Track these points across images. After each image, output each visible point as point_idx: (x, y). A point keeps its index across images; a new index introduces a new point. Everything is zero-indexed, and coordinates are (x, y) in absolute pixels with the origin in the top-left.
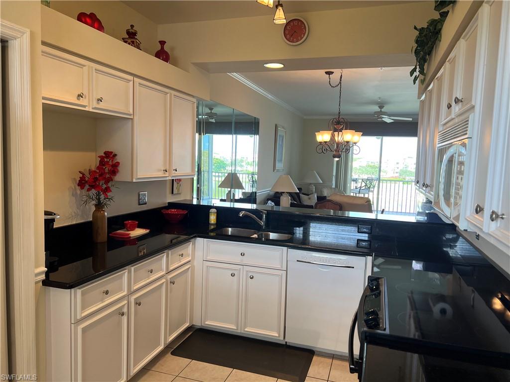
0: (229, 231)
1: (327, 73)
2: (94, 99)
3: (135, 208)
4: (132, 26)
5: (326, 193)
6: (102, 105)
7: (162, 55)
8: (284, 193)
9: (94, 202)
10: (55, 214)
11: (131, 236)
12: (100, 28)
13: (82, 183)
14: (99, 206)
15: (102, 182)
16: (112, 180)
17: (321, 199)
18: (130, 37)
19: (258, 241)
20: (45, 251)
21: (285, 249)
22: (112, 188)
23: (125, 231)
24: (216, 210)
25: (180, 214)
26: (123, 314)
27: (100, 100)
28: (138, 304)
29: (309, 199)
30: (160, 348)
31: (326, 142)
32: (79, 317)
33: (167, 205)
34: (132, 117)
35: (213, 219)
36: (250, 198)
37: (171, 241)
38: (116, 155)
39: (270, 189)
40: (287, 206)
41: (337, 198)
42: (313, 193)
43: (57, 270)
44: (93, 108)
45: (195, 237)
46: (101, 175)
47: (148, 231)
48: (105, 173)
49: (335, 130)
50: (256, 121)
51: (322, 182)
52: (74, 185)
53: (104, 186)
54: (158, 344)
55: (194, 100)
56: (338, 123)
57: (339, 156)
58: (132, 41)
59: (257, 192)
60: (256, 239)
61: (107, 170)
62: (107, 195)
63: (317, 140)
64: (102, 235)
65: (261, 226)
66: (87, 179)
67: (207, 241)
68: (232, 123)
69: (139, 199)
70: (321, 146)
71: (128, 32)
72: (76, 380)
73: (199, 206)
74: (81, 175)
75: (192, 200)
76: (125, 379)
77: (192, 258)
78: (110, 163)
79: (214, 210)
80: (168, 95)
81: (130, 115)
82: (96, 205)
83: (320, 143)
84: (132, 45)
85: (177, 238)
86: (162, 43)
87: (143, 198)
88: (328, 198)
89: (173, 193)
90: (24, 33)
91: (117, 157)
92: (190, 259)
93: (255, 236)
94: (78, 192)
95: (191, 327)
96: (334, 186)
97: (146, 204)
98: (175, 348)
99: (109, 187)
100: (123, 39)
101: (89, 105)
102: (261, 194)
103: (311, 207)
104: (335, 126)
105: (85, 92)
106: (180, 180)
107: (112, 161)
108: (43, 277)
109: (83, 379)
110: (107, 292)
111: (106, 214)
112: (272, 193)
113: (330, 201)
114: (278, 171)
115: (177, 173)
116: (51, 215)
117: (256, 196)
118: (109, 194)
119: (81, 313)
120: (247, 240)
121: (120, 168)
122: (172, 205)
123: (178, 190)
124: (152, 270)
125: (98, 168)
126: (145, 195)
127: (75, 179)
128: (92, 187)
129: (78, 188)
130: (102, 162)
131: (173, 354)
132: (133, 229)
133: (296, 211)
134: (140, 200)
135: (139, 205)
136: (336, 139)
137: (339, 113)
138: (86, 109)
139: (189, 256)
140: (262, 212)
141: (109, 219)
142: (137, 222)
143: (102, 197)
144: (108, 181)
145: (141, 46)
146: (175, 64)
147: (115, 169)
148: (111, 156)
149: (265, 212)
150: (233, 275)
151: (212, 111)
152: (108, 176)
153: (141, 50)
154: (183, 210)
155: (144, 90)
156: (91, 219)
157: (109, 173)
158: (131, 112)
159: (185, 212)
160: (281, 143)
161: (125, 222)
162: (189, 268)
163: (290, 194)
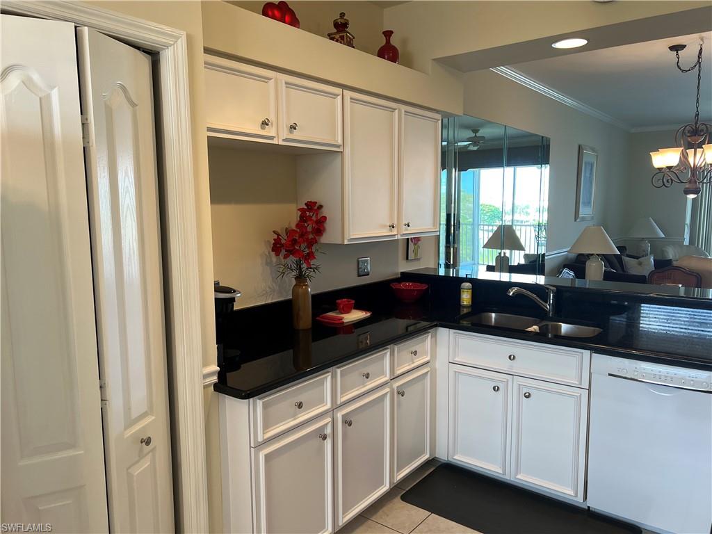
0: (491, 317)
1: (672, 48)
2: (285, 126)
3: (353, 281)
4: (342, 15)
5: (671, 254)
6: (296, 135)
7: (389, 52)
8: (592, 255)
9: (294, 274)
10: (235, 291)
11: (345, 321)
12: (294, 22)
13: (277, 247)
14: (301, 278)
15: (303, 246)
16: (316, 242)
17: (663, 265)
18: (339, 31)
19: (540, 338)
20: (217, 343)
21: (587, 353)
22: (317, 255)
23: (337, 313)
24: (470, 285)
25: (416, 290)
26: (325, 438)
27: (293, 127)
28: (347, 422)
29: (640, 264)
30: (385, 488)
31: (669, 168)
32: (260, 439)
33: (400, 276)
34: (341, 150)
35: (466, 298)
36: (534, 265)
37: (407, 328)
38: (321, 207)
39: (568, 249)
40: (596, 279)
41: (693, 264)
42: (647, 255)
43: (238, 368)
44: (284, 140)
45: (436, 326)
46: (302, 236)
47: (369, 314)
48: (307, 232)
49: (690, 146)
50: (544, 143)
51: (664, 236)
52: (267, 249)
53: (307, 251)
54: (381, 483)
55: (439, 117)
56: (695, 132)
57: (696, 191)
58: (340, 37)
59: (546, 254)
60: (535, 333)
61: (309, 229)
62: (309, 263)
63: (653, 167)
64: (305, 319)
65: (546, 312)
66: (283, 241)
67: (455, 333)
68: (503, 149)
69: (359, 268)
70: (661, 176)
71: (336, 25)
72: (259, 531)
73: (446, 278)
74: (276, 237)
75: (437, 270)
76: (330, 529)
77: (431, 356)
78: (314, 218)
79: (467, 285)
80: (396, 111)
81: (338, 146)
82: (297, 278)
83: (660, 169)
84: (341, 43)
85: (415, 324)
86: (388, 34)
87: (363, 267)
88: (675, 264)
89: (407, 258)
90: (177, 38)
91: (323, 209)
92: (428, 359)
93: (535, 328)
94: (274, 259)
95: (433, 459)
96: (686, 242)
97: (368, 275)
98: (407, 489)
99: (313, 252)
100: (329, 35)
101: (278, 136)
102: (554, 256)
103: (641, 279)
104: (689, 139)
105: (272, 118)
106: (417, 240)
107: (317, 214)
108: (215, 379)
109: (269, 530)
110: (300, 405)
111: (309, 290)
112: (573, 255)
113: (677, 268)
114: (583, 219)
115: (410, 230)
116: (230, 292)
117: (543, 260)
118: (312, 262)
119: (264, 433)
120: (519, 334)
121: (328, 225)
122: (406, 276)
123: (416, 254)
124: (368, 374)
125: (297, 226)
126: (367, 261)
127: (268, 241)
128: (291, 252)
129: (273, 253)
130: (303, 218)
131: (404, 498)
132: (348, 312)
133: (614, 287)
134: (360, 270)
135: (359, 276)
136: (691, 160)
137: (697, 115)
138: (275, 142)
139: (426, 353)
140: (548, 289)
141: (313, 296)
142: (353, 302)
143: (304, 266)
144: (311, 243)
145: (355, 42)
146: (409, 64)
147: (320, 226)
148: (316, 208)
149: (552, 288)
150: (496, 389)
151: (478, 135)
152: (311, 236)
153: (353, 47)
154: (421, 283)
155: (358, 107)
156: (291, 297)
157: (312, 232)
158: (340, 142)
159: (424, 287)
160: (588, 175)
161: (337, 301)
162: (427, 373)
163: (606, 258)
